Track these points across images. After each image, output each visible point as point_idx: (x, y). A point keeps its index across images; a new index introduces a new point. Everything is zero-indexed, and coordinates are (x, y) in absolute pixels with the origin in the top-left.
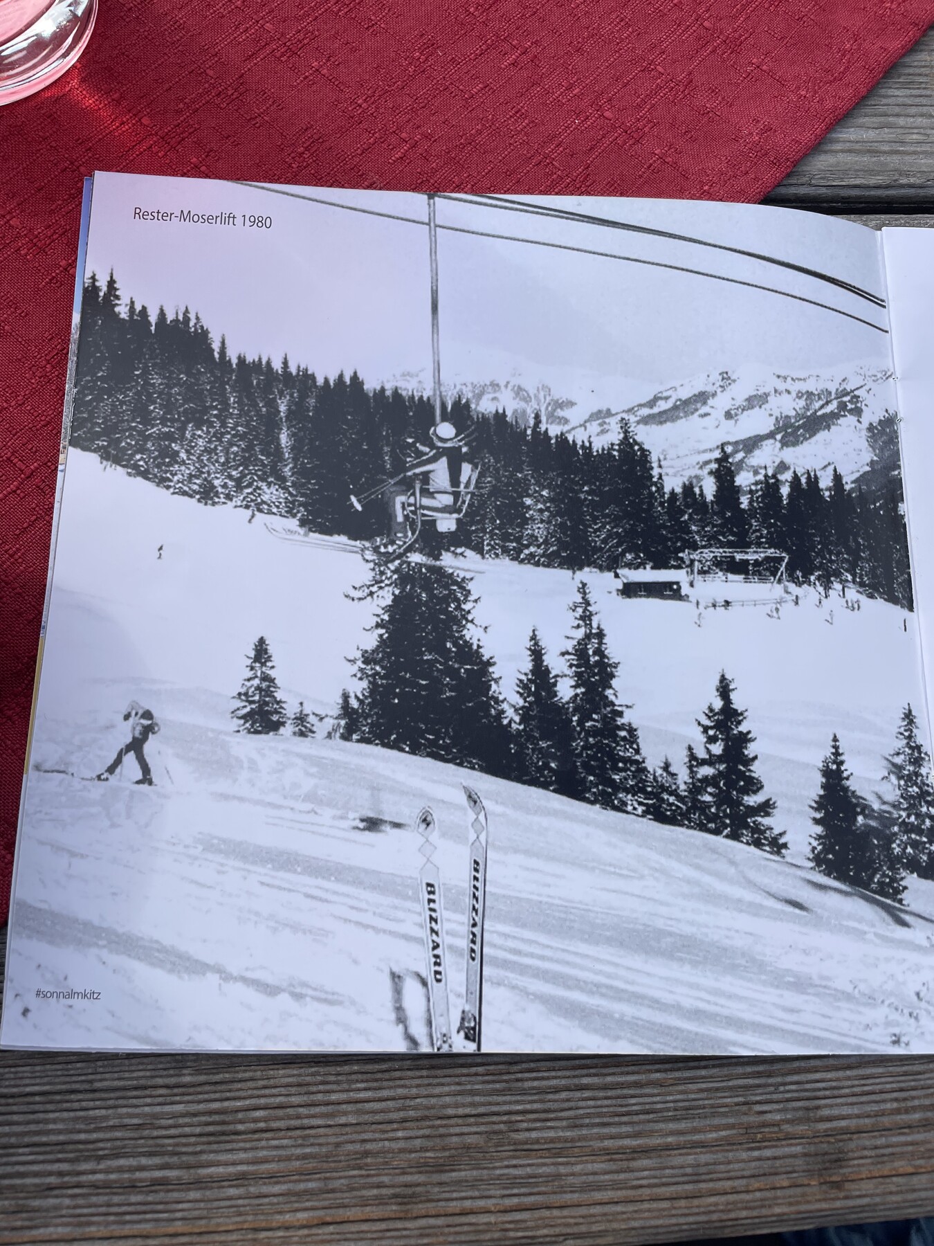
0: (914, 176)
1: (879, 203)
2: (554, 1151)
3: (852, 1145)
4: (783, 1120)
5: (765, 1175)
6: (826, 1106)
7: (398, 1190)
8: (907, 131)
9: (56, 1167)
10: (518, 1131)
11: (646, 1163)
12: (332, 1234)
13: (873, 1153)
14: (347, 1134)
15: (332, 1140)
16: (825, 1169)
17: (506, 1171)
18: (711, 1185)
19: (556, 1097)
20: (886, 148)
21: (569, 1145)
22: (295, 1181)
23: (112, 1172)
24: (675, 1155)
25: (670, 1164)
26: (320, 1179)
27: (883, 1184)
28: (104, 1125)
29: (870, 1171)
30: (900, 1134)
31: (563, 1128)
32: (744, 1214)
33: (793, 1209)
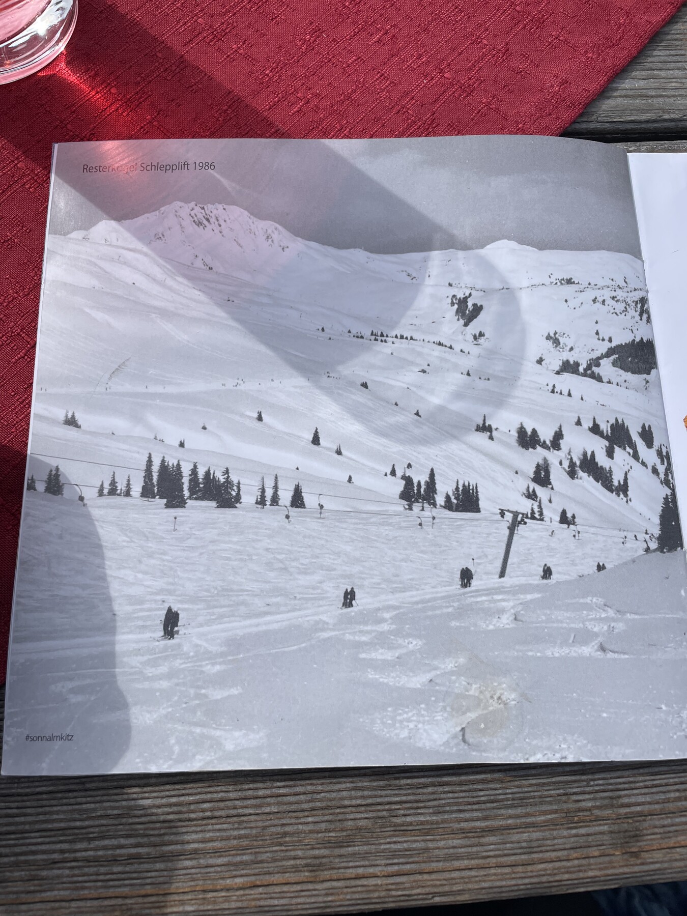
0: (674, 113)
1: (648, 133)
2: (424, 831)
3: (646, 824)
4: (594, 807)
5: (581, 847)
6: (625, 796)
7: (309, 861)
8: (668, 80)
9: (58, 846)
10: (396, 816)
11: (492, 839)
12: (261, 894)
13: (661, 830)
14: (271, 820)
15: (260, 824)
16: (626, 843)
17: (388, 846)
18: (541, 855)
19: (425, 791)
20: (652, 93)
21: (435, 826)
22: (233, 855)
23: (99, 850)
24: (514, 833)
25: (510, 840)
26: (251, 853)
27: (669, 853)
28: (94, 815)
29: (660, 844)
30: (681, 816)
31: (430, 814)
32: (566, 876)
33: (602, 873)
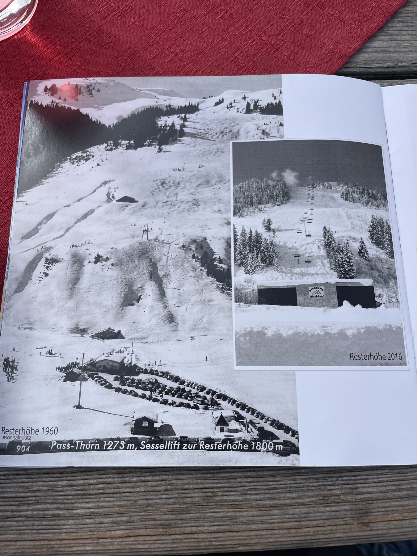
0: (405, 62)
1: (389, 75)
2: (234, 506)
3: (373, 506)
4: (340, 493)
5: (332, 519)
6: (361, 487)
7: (162, 522)
8: (402, 42)
9: (10, 508)
10: (217, 496)
11: (276, 512)
12: (132, 541)
13: (383, 510)
14: (140, 496)
15: (133, 498)
16: (361, 517)
17: (212, 514)
18: (307, 523)
19: (235, 481)
20: (392, 50)
21: (241, 503)
22: (116, 517)
23: (34, 511)
24: (290, 509)
25: (287, 513)
26: (127, 516)
27: (388, 524)
28: (32, 490)
29: (382, 518)
30: (396, 501)
31: (238, 495)
32: (322, 536)
33: (345, 535)
